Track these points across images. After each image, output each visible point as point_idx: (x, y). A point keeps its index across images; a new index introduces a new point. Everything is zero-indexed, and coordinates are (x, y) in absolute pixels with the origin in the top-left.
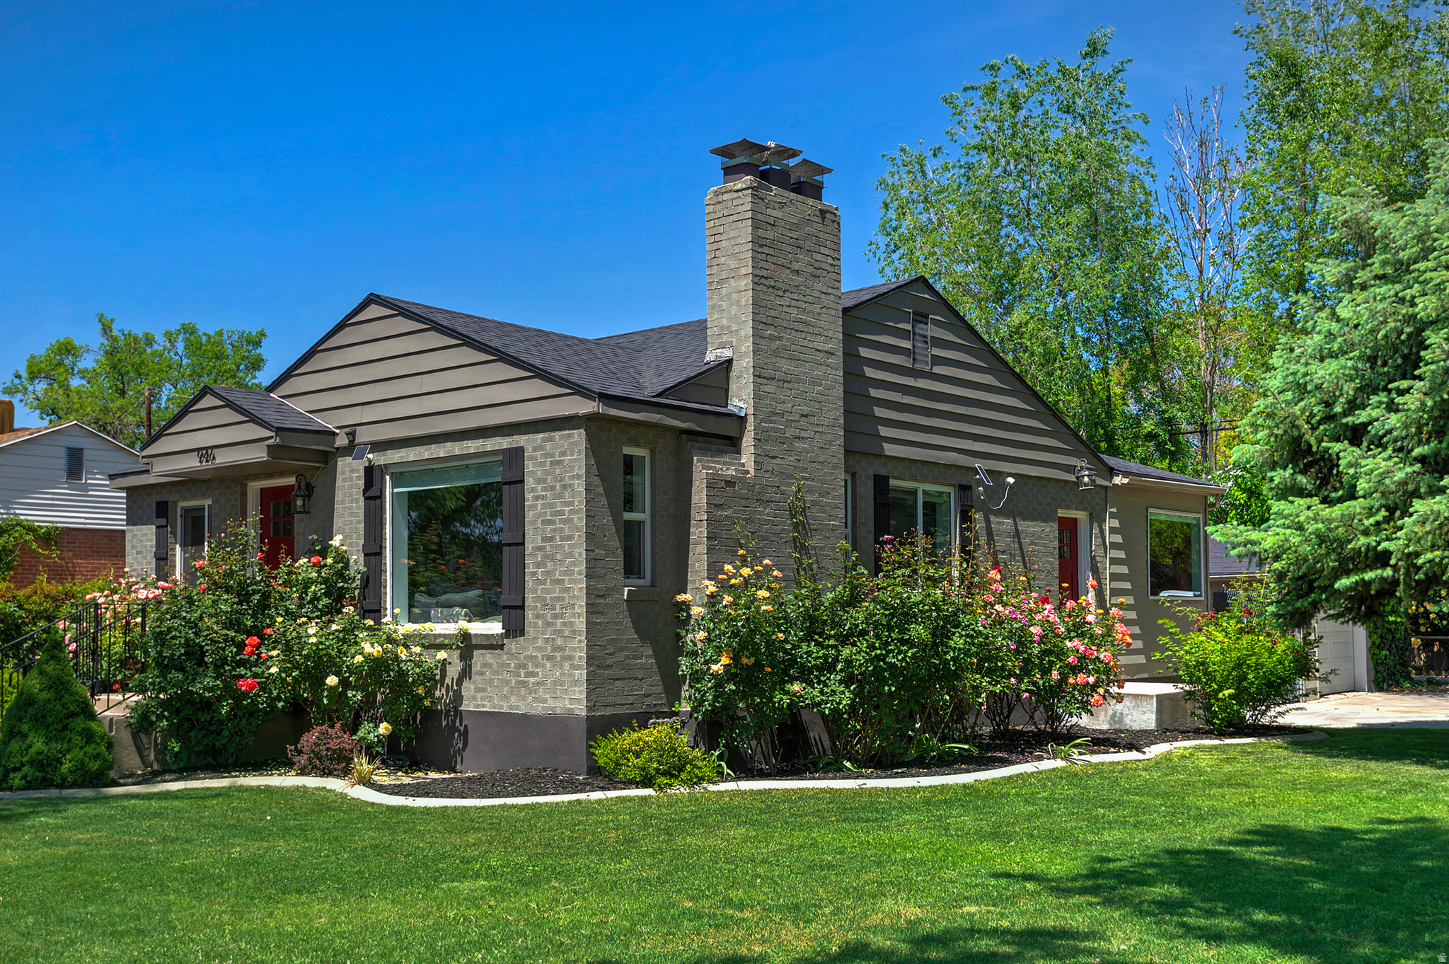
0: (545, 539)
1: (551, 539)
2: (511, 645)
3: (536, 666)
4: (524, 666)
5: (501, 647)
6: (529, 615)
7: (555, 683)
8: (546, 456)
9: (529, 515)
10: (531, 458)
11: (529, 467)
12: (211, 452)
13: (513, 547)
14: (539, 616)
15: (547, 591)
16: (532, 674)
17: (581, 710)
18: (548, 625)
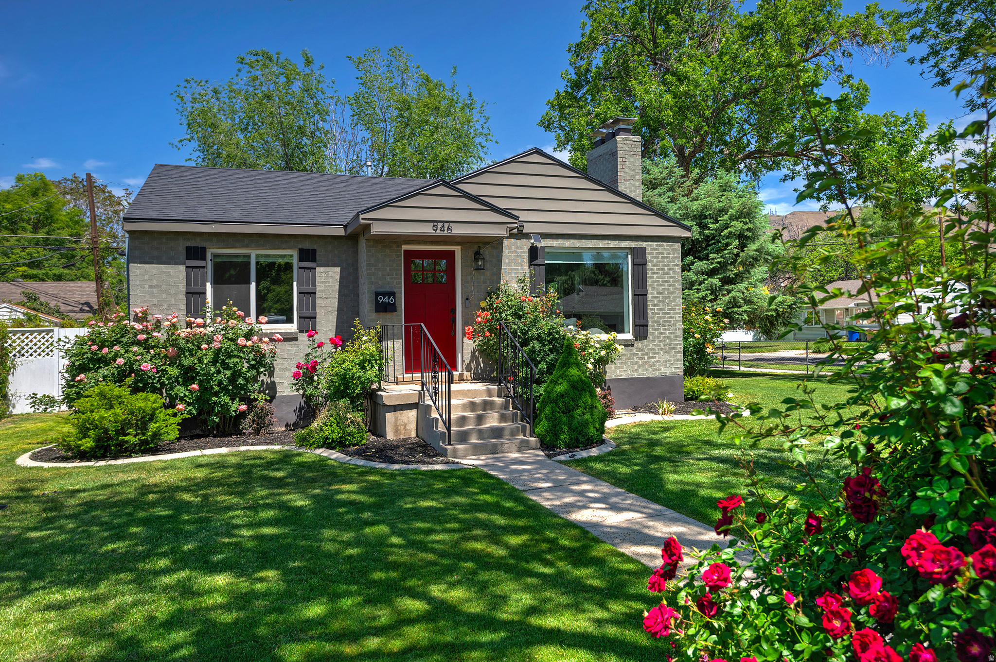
0: (659, 293)
1: (662, 293)
2: (639, 344)
3: (655, 353)
4: (647, 354)
5: (632, 345)
6: (650, 329)
7: (666, 361)
8: (659, 253)
9: (649, 281)
10: (650, 254)
11: (649, 257)
12: (446, 225)
13: (641, 296)
14: (655, 330)
15: (661, 318)
16: (652, 358)
17: (681, 372)
18: (661, 333)
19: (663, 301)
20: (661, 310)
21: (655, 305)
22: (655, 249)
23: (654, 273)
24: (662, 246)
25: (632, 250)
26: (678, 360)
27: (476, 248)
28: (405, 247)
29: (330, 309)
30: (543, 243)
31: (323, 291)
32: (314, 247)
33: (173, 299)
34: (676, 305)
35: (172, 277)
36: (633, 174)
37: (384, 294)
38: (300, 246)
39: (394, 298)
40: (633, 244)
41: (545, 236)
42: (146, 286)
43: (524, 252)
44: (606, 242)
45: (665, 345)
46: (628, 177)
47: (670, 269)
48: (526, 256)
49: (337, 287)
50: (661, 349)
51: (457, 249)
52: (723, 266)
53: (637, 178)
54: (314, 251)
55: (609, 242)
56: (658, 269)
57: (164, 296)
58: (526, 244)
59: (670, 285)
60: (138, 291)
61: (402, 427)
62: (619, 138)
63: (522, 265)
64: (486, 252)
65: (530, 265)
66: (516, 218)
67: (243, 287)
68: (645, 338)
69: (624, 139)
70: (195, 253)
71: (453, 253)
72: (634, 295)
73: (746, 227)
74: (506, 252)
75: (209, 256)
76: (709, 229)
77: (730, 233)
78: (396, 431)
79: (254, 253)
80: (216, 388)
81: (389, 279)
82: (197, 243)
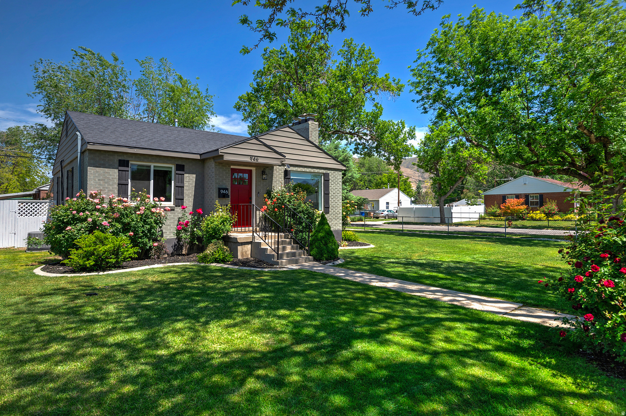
0: (334, 193)
3: (331, 220)
6: (330, 209)
9: (330, 188)
10: (331, 176)
11: (330, 178)
12: (256, 158)
13: (327, 194)
14: (332, 210)
15: (334, 204)
16: (331, 222)
17: (341, 229)
18: (334, 211)
19: (335, 197)
20: (335, 200)
21: (332, 199)
22: (332, 174)
23: (332, 185)
24: (335, 173)
25: (324, 174)
26: (340, 223)
27: (262, 169)
28: (232, 167)
29: (191, 195)
30: (291, 169)
31: (187, 186)
32: (183, 164)
33: (111, 187)
34: (339, 199)
35: (111, 175)
36: (315, 139)
37: (223, 189)
38: (177, 163)
39: (228, 191)
40: (324, 171)
41: (291, 165)
42: (97, 180)
43: (282, 172)
45: (335, 217)
47: (338, 183)
48: (283, 174)
49: (194, 184)
51: (253, 169)
54: (184, 166)
55: (315, 170)
56: (334, 183)
57: (106, 185)
58: (283, 169)
59: (338, 190)
60: (92, 182)
61: (245, 253)
62: (310, 122)
63: (281, 178)
64: (267, 171)
65: (285, 178)
66: (285, 157)
67: (146, 182)
68: (329, 213)
69: (312, 123)
70: (123, 163)
71: (251, 171)
72: (324, 194)
74: (275, 172)
75: (130, 165)
78: (242, 255)
79: (153, 165)
81: (224, 181)
82: (125, 158)
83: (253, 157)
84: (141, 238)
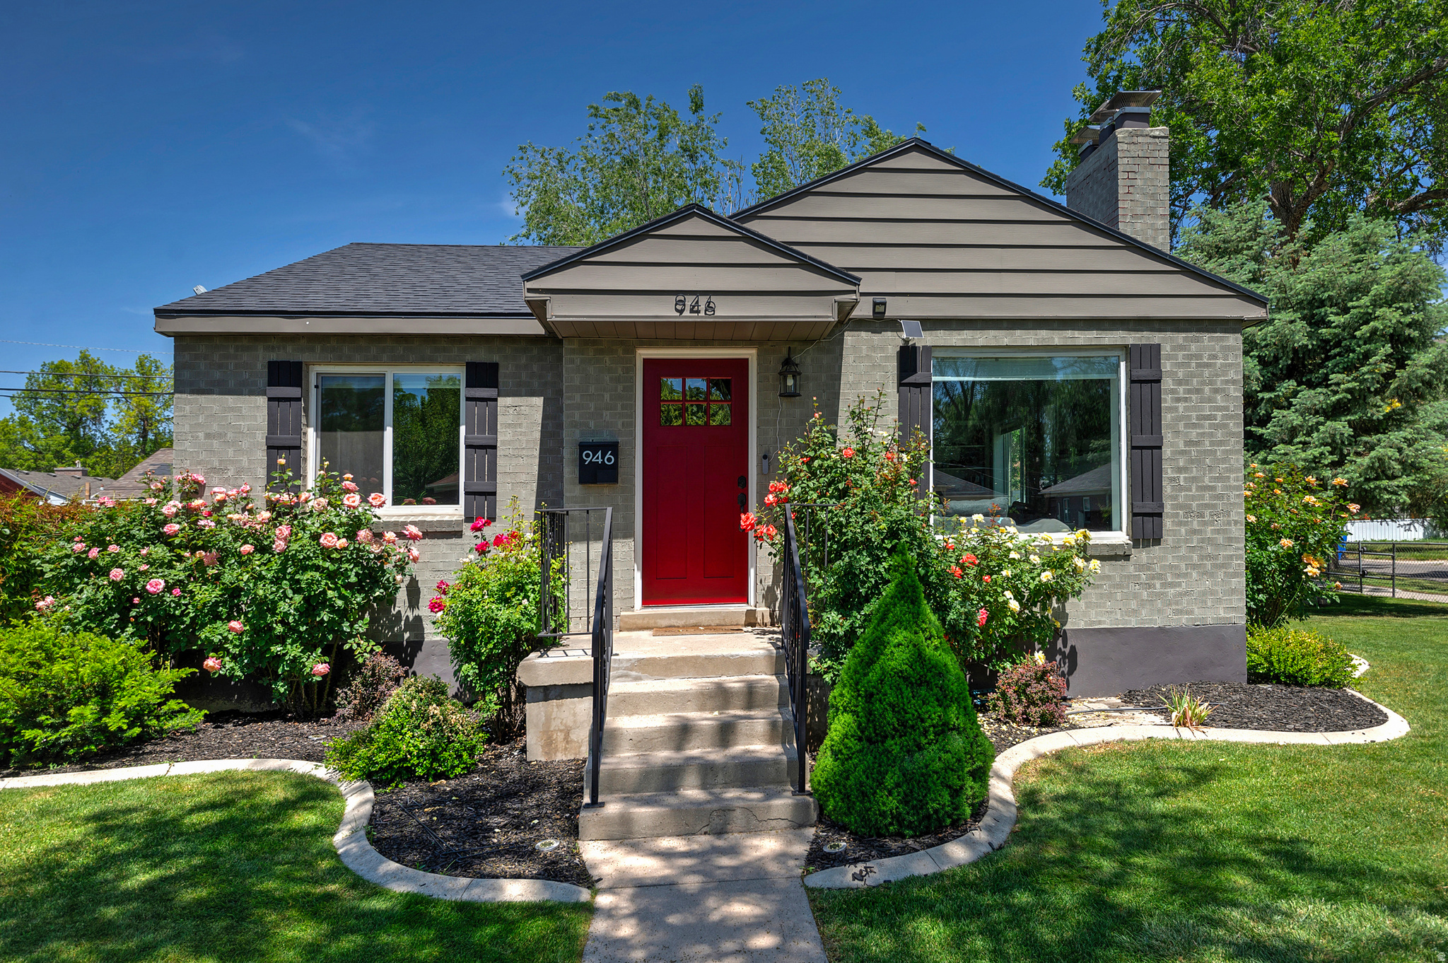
0: (1189, 443)
1: (1197, 443)
2: (1141, 555)
3: (1178, 576)
4: (1160, 576)
5: (1127, 557)
6: (1168, 523)
7: (1204, 593)
8: (1190, 357)
9: (1167, 418)
10: (1169, 357)
11: (1166, 366)
12: (703, 300)
13: (1148, 450)
14: (1180, 524)
15: (1193, 498)
16: (1172, 585)
17: (1241, 618)
18: (1194, 532)
19: (1199, 461)
20: (1194, 479)
21: (1180, 470)
22: (1182, 348)
23: (1178, 400)
24: (1198, 340)
25: (1128, 351)
26: (1233, 591)
27: (784, 352)
28: (644, 353)
29: (523, 478)
30: (926, 339)
31: (509, 442)
32: (495, 358)
33: (245, 459)
34: (1229, 470)
35: (243, 418)
36: (1151, 203)
37: (594, 447)
38: (469, 358)
39: (615, 454)
40: (1131, 338)
41: (931, 323)
42: (201, 435)
43: (887, 358)
44: (1069, 333)
45: (1201, 558)
46: (1139, 211)
47: (1216, 391)
48: (893, 366)
49: (538, 435)
50: (1194, 566)
51: (750, 353)
52: (1359, 398)
53: (1160, 211)
54: (494, 367)
55: (1077, 334)
56: (1189, 391)
57: (231, 451)
58: (891, 342)
59: (1216, 427)
60: (187, 444)
61: (561, 736)
62: (1120, 133)
63: (882, 385)
64: (807, 359)
65: (900, 384)
66: (855, 280)
67: (372, 435)
68: (1157, 541)
69: (1131, 135)
70: (285, 374)
71: (744, 366)
72: (1132, 448)
73: (1408, 319)
74: (848, 359)
75: (313, 381)
76: (1328, 325)
77: (1374, 332)
78: (549, 744)
79: (389, 373)
80: (279, 629)
81: (607, 415)
82: (288, 354)
83: (690, 300)
84: (281, 640)
